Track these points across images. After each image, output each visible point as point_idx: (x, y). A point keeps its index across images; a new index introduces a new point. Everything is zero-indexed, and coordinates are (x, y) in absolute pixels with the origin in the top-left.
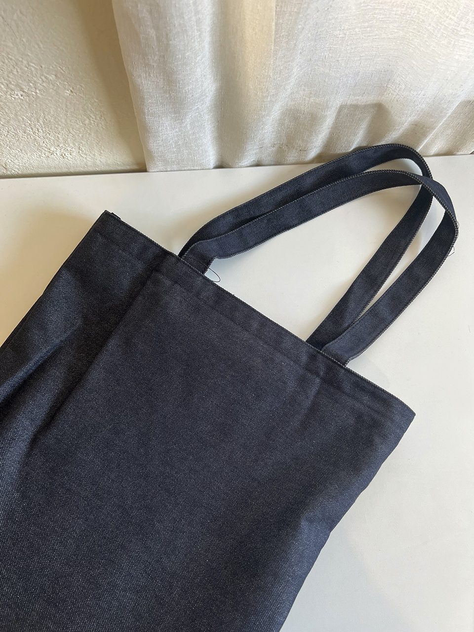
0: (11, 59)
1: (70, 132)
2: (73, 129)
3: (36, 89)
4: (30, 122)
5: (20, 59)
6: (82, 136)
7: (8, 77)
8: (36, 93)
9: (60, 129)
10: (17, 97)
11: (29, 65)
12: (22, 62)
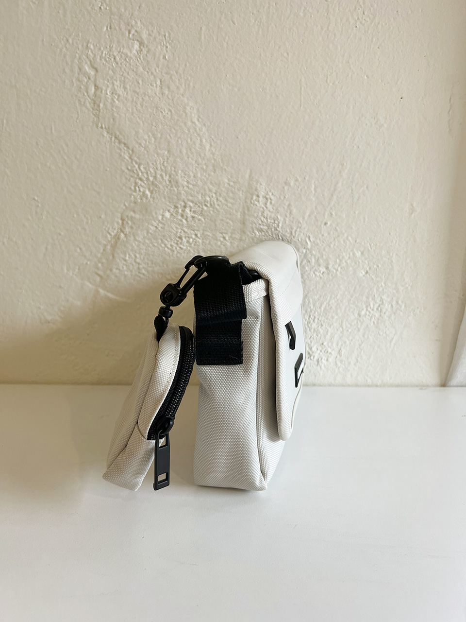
0: (337, 231)
1: (341, 326)
2: (347, 320)
3: (339, 265)
4: (312, 308)
5: (344, 231)
6: (350, 332)
7: (324, 250)
8: (337, 270)
9: (334, 320)
10: (318, 274)
11: (347, 238)
12: (343, 234)
